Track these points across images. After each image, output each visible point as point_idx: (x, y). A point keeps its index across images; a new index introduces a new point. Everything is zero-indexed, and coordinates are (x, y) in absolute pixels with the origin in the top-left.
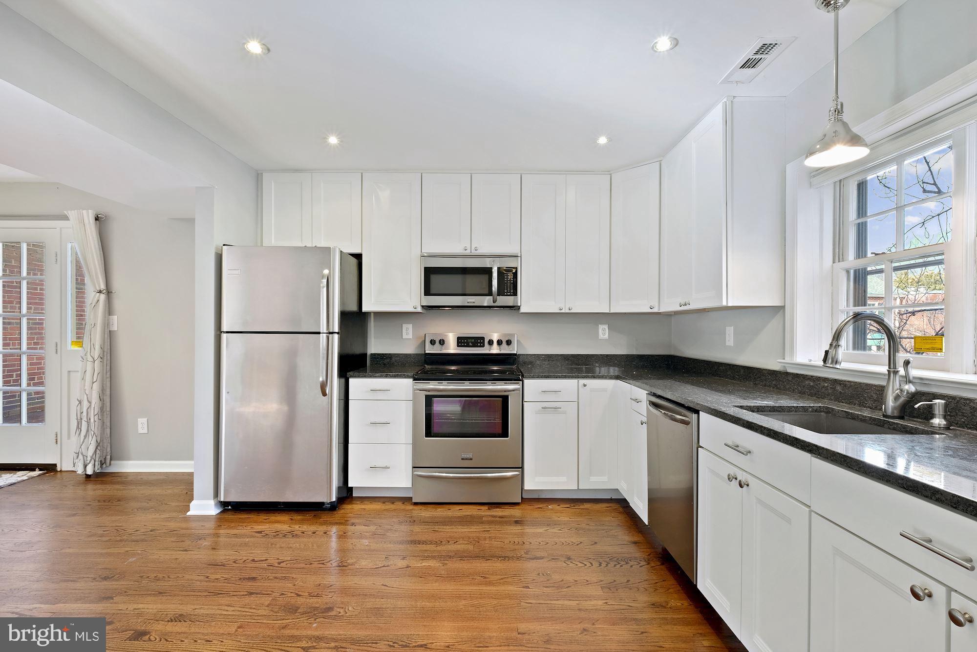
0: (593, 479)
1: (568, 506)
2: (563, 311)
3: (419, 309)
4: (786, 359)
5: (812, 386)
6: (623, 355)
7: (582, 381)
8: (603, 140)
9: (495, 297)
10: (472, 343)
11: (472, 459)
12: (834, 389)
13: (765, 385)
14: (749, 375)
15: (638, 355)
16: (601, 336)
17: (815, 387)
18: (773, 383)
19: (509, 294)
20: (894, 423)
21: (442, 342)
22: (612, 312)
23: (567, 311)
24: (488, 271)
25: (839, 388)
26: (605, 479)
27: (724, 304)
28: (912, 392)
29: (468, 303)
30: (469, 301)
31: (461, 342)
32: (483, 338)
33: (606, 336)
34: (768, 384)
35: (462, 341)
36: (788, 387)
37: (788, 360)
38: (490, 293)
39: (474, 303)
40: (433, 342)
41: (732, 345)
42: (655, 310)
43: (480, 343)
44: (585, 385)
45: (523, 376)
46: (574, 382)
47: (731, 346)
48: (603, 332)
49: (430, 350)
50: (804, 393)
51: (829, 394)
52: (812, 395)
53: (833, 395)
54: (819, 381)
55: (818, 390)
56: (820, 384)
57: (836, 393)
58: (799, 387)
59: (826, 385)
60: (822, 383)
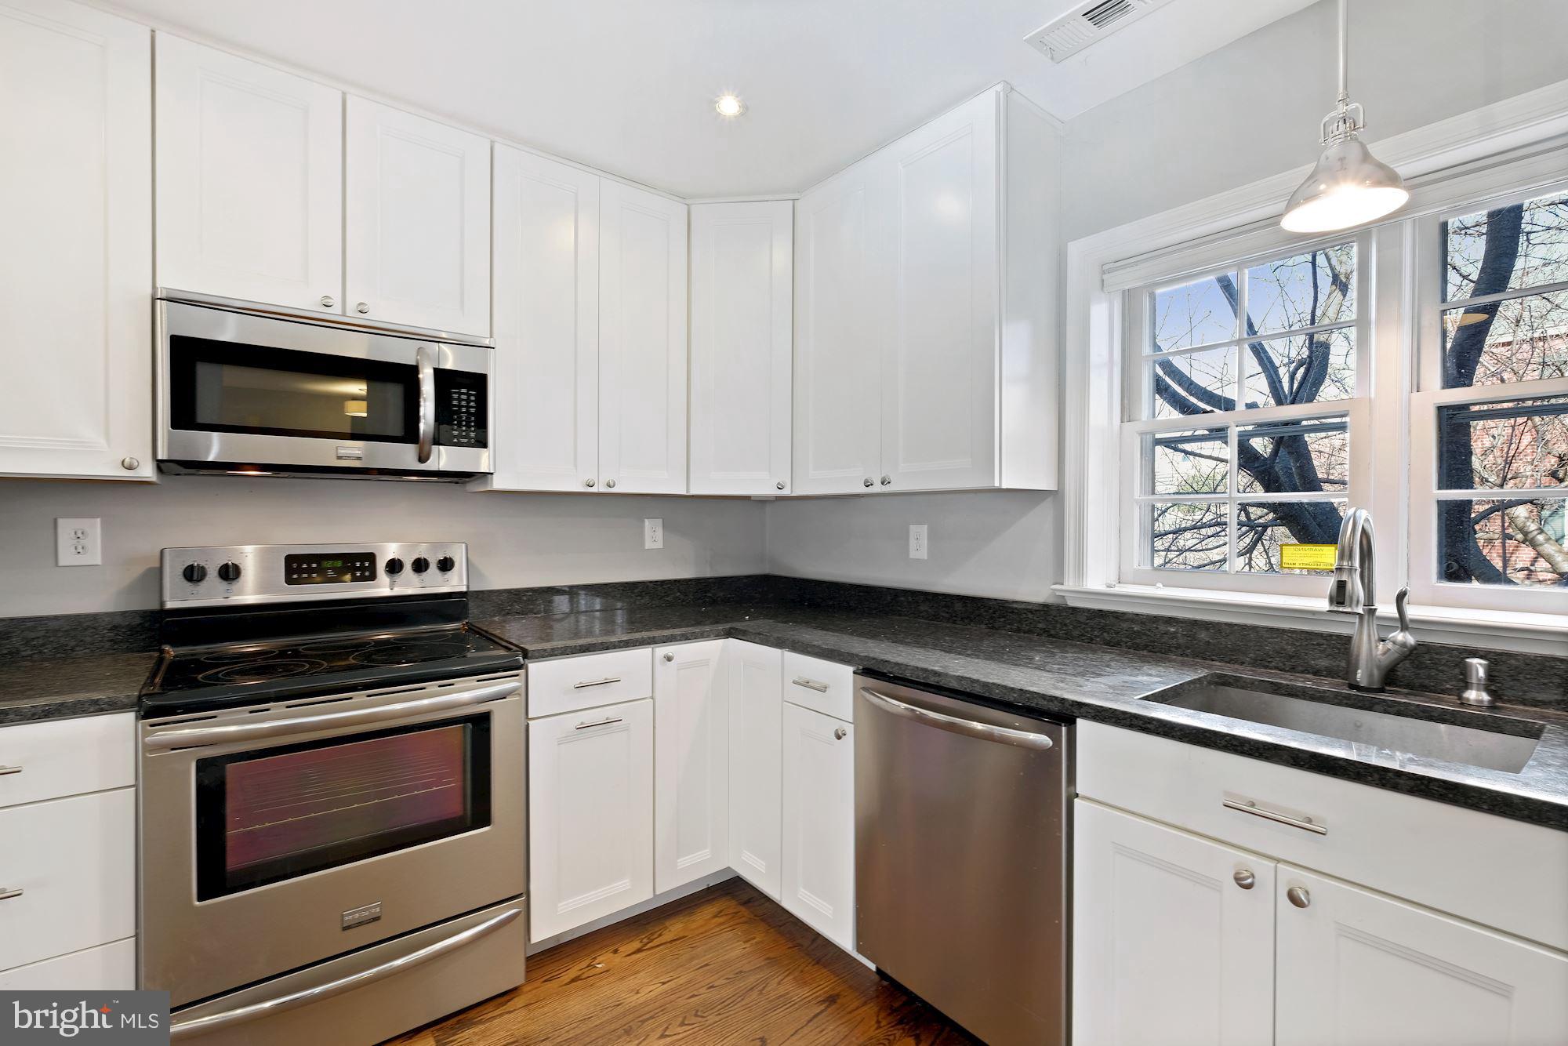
0: (684, 862)
1: (636, 945)
2: (594, 490)
3: (147, 472)
4: (1066, 583)
5: (1138, 632)
6: (690, 580)
7: (662, 650)
8: (729, 106)
9: (426, 448)
10: (334, 569)
11: (377, 919)
12: (1193, 637)
13: (1018, 630)
14: (977, 612)
15: (716, 578)
16: (648, 545)
17: (1145, 634)
18: (1040, 626)
19: (465, 441)
20: (1399, 703)
21: (230, 573)
22: (693, 492)
23: (604, 489)
24: (407, 376)
25: (1203, 635)
26: (704, 854)
27: (997, 484)
28: (1411, 645)
29: (339, 458)
30: (342, 452)
31: (300, 571)
32: (371, 557)
33: (659, 545)
34: (1025, 627)
35: (299, 567)
36: (1076, 633)
37: (1070, 584)
38: (410, 434)
39: (359, 459)
40: (193, 574)
41: (926, 558)
42: (786, 492)
43: (362, 569)
44: (669, 659)
45: (525, 657)
46: (643, 653)
47: (924, 560)
48: (653, 534)
49: (178, 597)
50: (1118, 644)
51: (1178, 647)
52: (1137, 647)
53: (1189, 648)
54: (1154, 623)
55: (1152, 639)
56: (1157, 628)
57: (1197, 644)
58: (1105, 634)
59: (1173, 630)
60: (1162, 628)
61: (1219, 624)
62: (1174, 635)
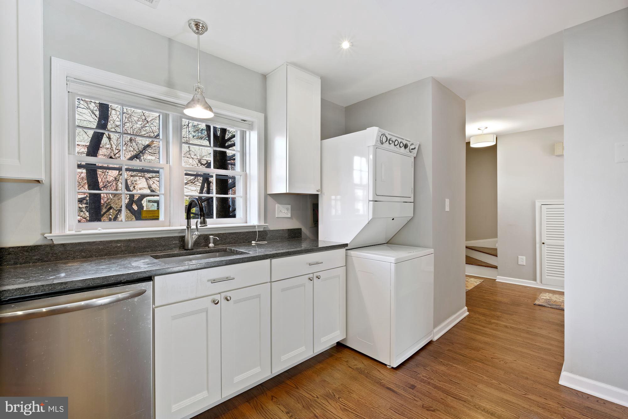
4: (53, 232)
18: (35, 258)
28: (198, 235)
50: (91, 256)
51: (122, 251)
52: (102, 256)
53: (126, 251)
54: (110, 243)
55: (109, 251)
56: (112, 246)
57: (130, 248)
58: (83, 254)
59: (119, 245)
60: (114, 245)
61: (139, 239)
62: (120, 247)
